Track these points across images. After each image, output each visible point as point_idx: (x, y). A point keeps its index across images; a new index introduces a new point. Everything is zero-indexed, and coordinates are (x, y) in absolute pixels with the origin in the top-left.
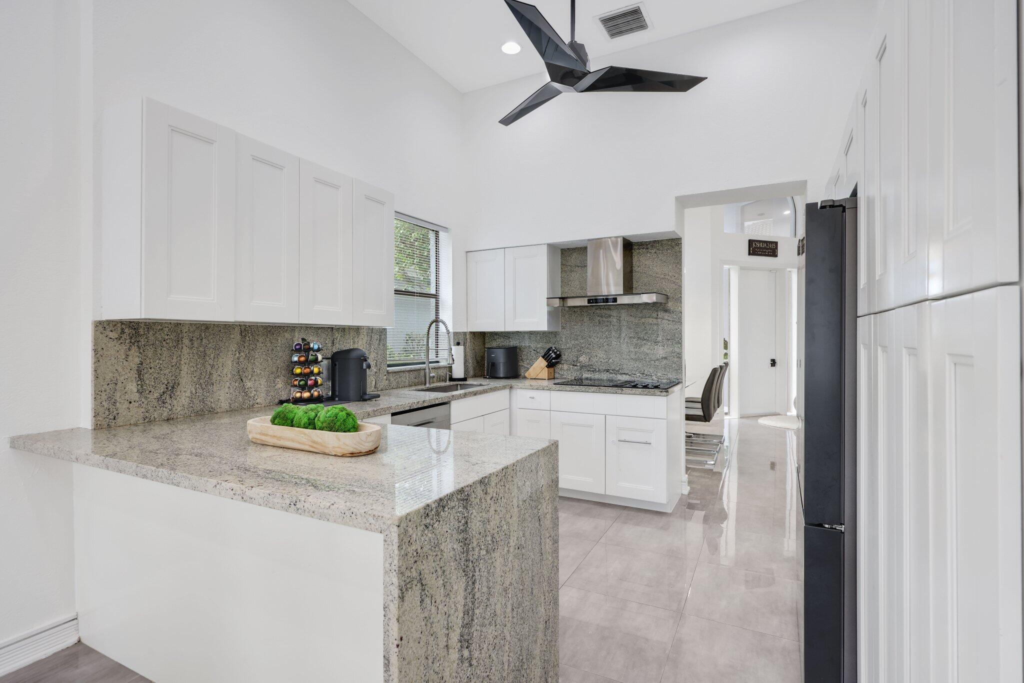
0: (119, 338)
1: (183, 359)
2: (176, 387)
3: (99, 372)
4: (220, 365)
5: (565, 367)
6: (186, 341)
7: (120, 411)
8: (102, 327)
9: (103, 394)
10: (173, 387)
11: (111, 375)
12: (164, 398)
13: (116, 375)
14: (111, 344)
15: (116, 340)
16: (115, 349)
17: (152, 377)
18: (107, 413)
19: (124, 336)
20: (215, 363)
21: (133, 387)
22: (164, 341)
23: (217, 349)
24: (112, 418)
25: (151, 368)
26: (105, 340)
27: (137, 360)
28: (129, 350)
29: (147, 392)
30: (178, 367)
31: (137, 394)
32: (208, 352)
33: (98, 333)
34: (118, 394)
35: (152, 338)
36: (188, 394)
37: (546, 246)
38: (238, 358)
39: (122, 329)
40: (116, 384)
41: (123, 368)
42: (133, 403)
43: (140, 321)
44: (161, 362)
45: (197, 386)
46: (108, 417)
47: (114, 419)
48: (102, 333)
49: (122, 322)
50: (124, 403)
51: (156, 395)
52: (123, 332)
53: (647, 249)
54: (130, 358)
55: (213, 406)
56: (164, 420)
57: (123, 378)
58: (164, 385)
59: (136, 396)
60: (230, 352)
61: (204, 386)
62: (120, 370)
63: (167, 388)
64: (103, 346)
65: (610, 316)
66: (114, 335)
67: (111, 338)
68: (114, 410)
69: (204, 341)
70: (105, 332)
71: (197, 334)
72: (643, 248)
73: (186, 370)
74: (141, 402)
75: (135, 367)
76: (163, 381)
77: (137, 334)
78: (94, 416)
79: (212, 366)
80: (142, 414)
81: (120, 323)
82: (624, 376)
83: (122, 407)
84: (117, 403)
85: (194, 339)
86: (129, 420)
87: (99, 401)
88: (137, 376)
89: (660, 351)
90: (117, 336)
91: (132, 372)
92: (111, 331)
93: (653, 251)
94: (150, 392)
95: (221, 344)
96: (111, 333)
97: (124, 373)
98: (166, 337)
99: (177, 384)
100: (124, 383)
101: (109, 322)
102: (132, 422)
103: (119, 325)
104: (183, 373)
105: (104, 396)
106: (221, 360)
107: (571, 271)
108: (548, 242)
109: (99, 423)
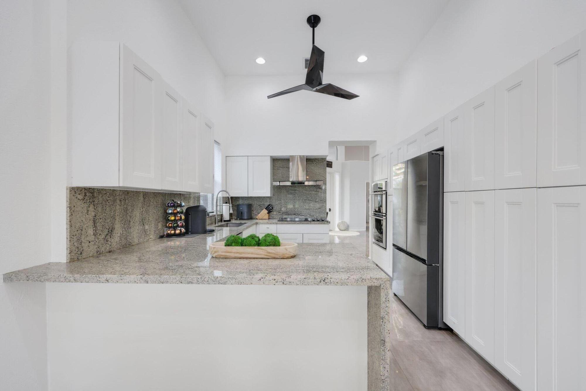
0: (83, 199)
1: (116, 213)
2: (113, 230)
3: (72, 222)
4: (134, 216)
5: (275, 213)
6: (118, 201)
7: (84, 248)
8: (74, 191)
9: (75, 237)
10: (112, 231)
11: (79, 224)
12: (107, 238)
13: (82, 224)
14: (79, 203)
15: (81, 200)
16: (81, 206)
17: (101, 225)
18: (77, 250)
19: (86, 198)
20: (132, 215)
21: (91, 231)
22: (107, 201)
23: (133, 206)
24: (80, 253)
25: (100, 219)
26: (76, 200)
27: (93, 214)
28: (89, 207)
29: (99, 235)
30: (114, 218)
31: (93, 236)
32: (129, 208)
33: (72, 195)
34: (83, 237)
35: (101, 199)
36: (119, 235)
37: (270, 157)
38: (142, 212)
39: (85, 193)
40: (82, 230)
41: (86, 219)
42: (91, 242)
43: (95, 188)
44: (106, 215)
45: (123, 229)
46: (77, 253)
47: (81, 254)
48: (74, 196)
49: (85, 189)
50: (86, 242)
51: (103, 236)
52: (85, 195)
53: (312, 162)
54: (89, 212)
55: (131, 241)
56: (107, 252)
57: (85, 226)
58: (107, 230)
59: (92, 238)
60: (139, 208)
61: (126, 229)
62: (84, 220)
63: (109, 232)
64: (75, 204)
65: (296, 190)
66: (80, 197)
67: (79, 199)
68: (81, 248)
69: (127, 201)
70: (75, 194)
71: (123, 197)
72: (311, 161)
73: (118, 220)
74: (95, 242)
75: (92, 218)
76: (107, 227)
77: (93, 197)
78: (70, 253)
79: (130, 217)
80: (96, 249)
81: (84, 189)
82: (302, 216)
83: (85, 245)
84: (83, 243)
85: (122, 199)
86: (89, 254)
87: (73, 242)
88: (93, 224)
89: (318, 205)
90: (82, 198)
91: (90, 221)
92: (79, 194)
93: (315, 163)
94: (100, 234)
95: (134, 203)
96: (79, 195)
97: (86, 222)
98: (108, 199)
99: (113, 229)
100: (86, 229)
101: (78, 188)
102: (91, 255)
103: (83, 190)
104: (117, 222)
105: (75, 239)
106: (134, 213)
107: (278, 169)
108: (271, 155)
109: (72, 257)
